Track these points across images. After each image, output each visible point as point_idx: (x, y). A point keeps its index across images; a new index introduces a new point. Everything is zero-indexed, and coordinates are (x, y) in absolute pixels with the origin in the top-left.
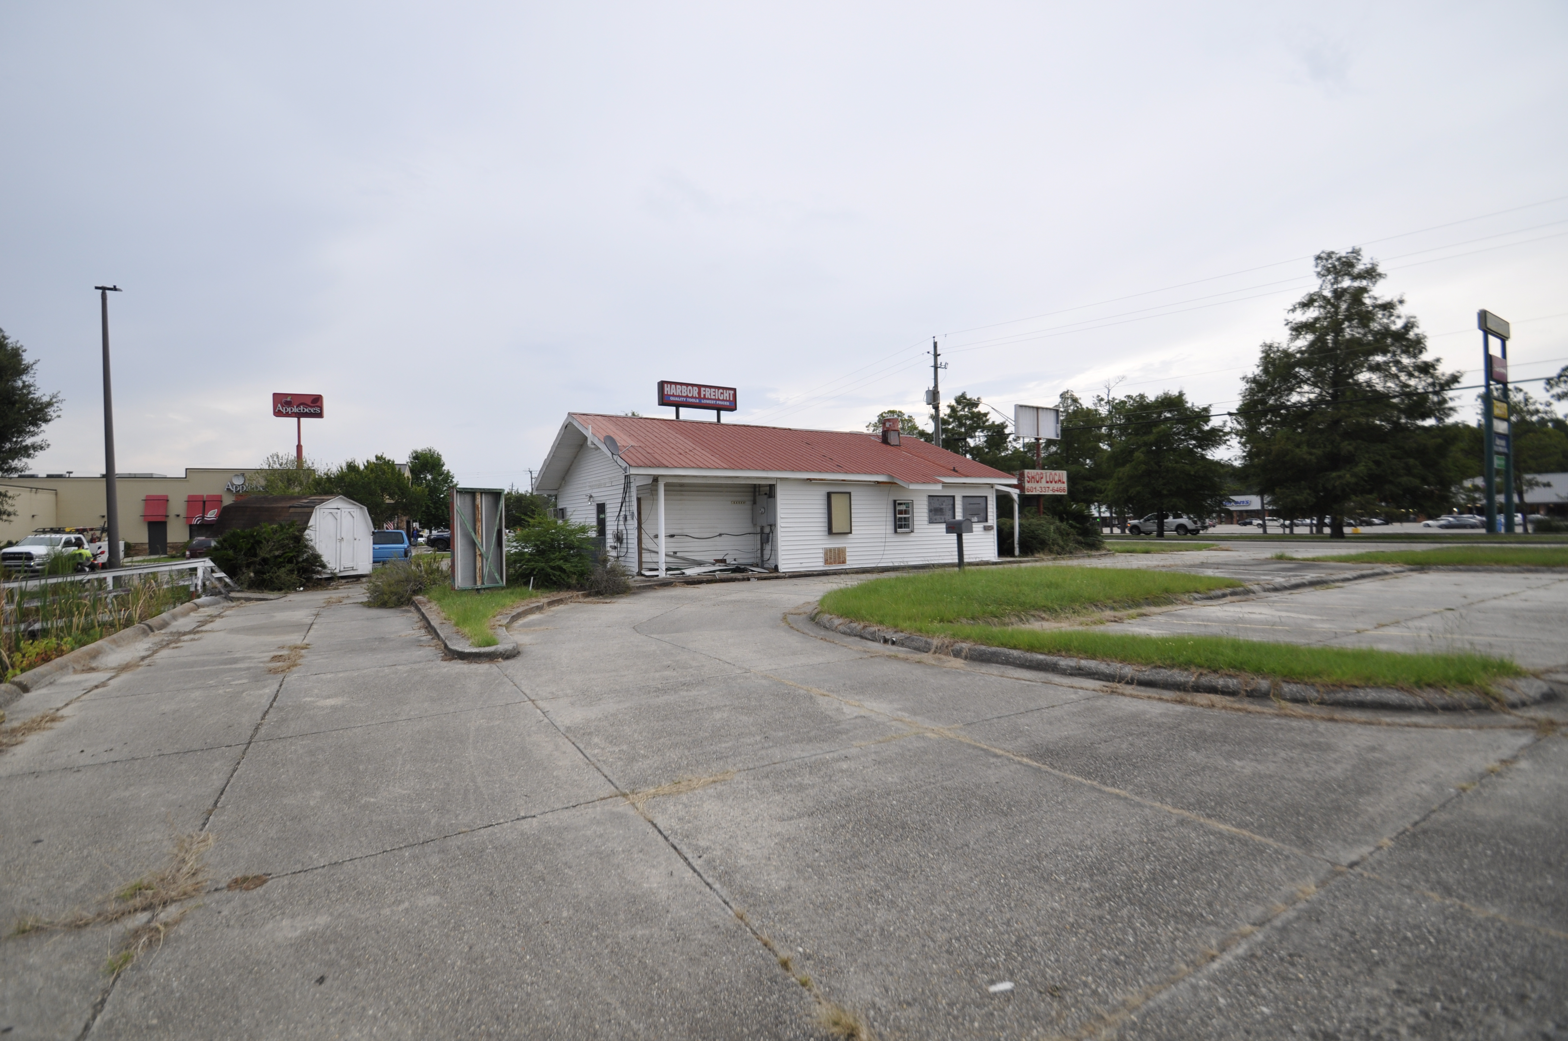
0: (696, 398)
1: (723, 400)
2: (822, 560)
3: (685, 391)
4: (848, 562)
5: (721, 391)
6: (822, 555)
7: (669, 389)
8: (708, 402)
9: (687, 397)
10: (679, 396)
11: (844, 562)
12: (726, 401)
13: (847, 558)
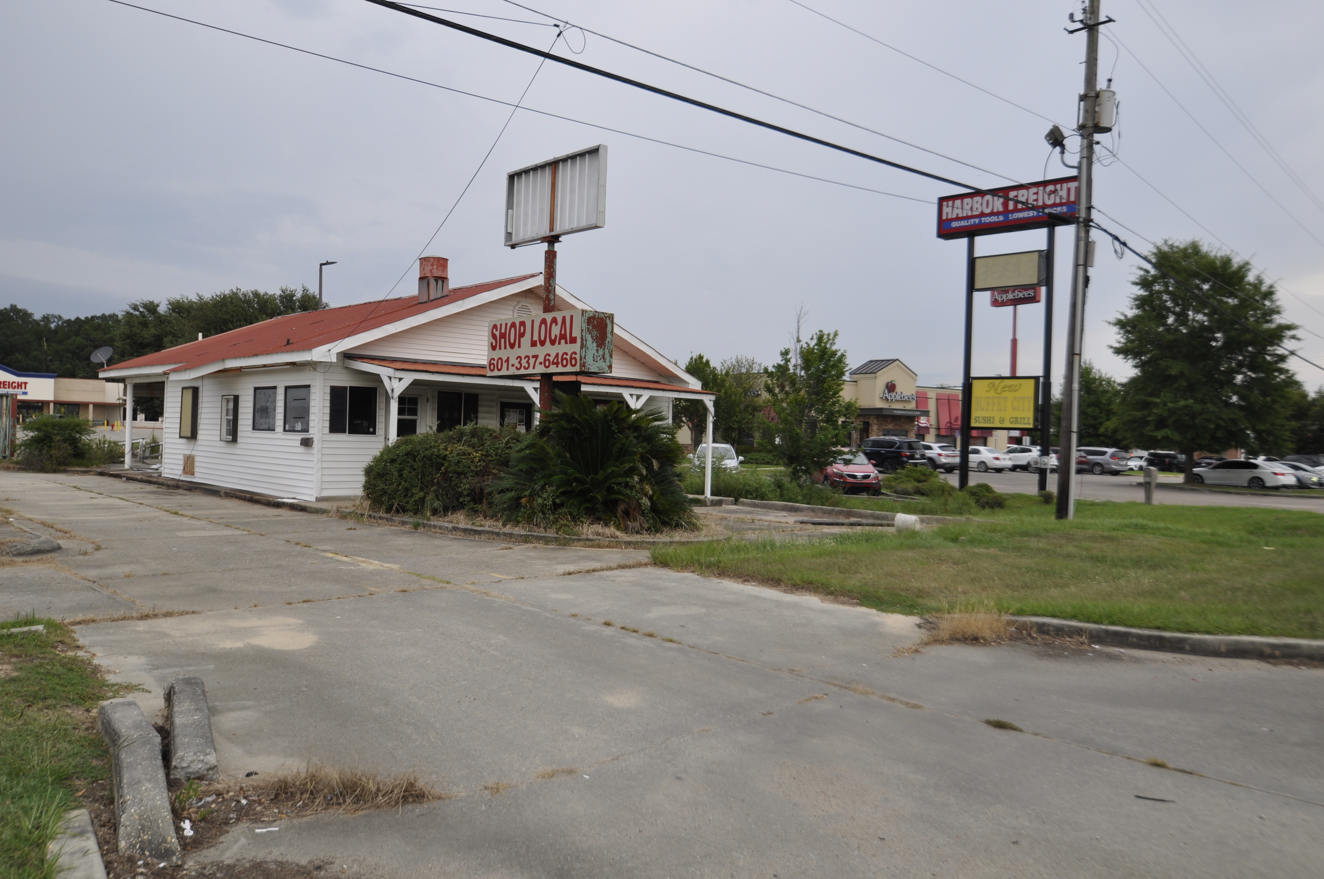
0: (998, 214)
1: (1055, 205)
2: (182, 468)
3: (978, 205)
4: (196, 475)
5: (1051, 188)
6: (182, 462)
7: (949, 210)
8: (1021, 215)
9: (983, 215)
10: (967, 218)
11: (193, 474)
12: (1061, 204)
13: (196, 470)
